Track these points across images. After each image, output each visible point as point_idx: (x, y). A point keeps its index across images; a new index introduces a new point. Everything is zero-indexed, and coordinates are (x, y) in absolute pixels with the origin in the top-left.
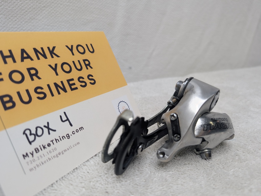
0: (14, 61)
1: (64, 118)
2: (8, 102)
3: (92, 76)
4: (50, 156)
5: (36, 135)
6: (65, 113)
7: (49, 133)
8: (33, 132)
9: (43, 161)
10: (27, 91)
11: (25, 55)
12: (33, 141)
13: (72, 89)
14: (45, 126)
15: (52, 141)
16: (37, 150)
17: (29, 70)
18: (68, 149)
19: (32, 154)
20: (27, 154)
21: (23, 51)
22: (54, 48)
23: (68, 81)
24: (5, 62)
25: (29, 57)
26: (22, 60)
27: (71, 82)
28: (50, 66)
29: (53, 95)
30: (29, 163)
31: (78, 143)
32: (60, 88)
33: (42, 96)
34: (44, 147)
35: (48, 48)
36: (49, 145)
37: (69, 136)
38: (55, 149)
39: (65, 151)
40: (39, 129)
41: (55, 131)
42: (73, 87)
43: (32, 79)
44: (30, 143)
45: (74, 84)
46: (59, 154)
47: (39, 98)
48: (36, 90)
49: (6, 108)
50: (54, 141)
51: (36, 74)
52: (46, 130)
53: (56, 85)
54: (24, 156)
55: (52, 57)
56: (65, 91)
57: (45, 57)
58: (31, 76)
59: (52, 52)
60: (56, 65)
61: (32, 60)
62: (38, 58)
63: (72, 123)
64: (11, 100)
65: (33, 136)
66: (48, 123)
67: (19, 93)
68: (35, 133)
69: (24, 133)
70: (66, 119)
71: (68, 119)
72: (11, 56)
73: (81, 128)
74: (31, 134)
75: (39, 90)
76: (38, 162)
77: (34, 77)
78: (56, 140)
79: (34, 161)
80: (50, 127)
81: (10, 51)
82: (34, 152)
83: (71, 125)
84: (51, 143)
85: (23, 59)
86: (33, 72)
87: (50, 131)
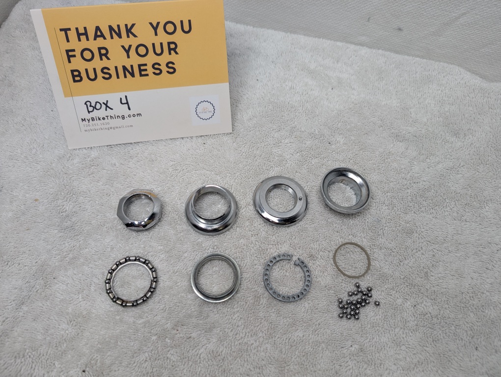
0: (88, 39)
1: (124, 101)
2: (77, 76)
3: (173, 63)
4: (103, 127)
5: (95, 108)
6: (126, 96)
7: (106, 110)
8: (93, 105)
9: (96, 128)
10: (95, 69)
11: (99, 33)
12: (91, 112)
13: (141, 75)
14: (104, 103)
15: (107, 116)
16: (93, 119)
17: (100, 49)
18: (120, 127)
19: (89, 121)
20: (85, 119)
21: (98, 28)
22: (133, 25)
23: (140, 66)
24: (80, 40)
25: (102, 36)
26: (95, 39)
27: (142, 68)
28: (123, 47)
29: (118, 77)
30: (86, 126)
31: (131, 126)
32: (128, 71)
33: (107, 76)
34: (99, 119)
35: (126, 25)
36: (104, 119)
37: (124, 118)
38: (108, 123)
39: (117, 127)
40: (98, 104)
41: (112, 109)
42: (143, 73)
43: (101, 59)
44: (89, 112)
45: (146, 70)
46: (111, 128)
47: (104, 78)
48: (102, 70)
49: (75, 81)
50: (109, 118)
51: (106, 55)
52: (104, 106)
53: (124, 68)
54: (82, 119)
55: (128, 36)
56: (133, 75)
57: (120, 36)
58: (101, 55)
59: (129, 31)
60: (130, 46)
61: (105, 38)
62: (112, 38)
63: (130, 107)
64: (79, 75)
65: (92, 108)
66: (107, 101)
67: (86, 70)
68: (94, 106)
69: (85, 104)
70: (126, 102)
71: (127, 103)
72: (86, 34)
73: (139, 115)
74: (91, 106)
75: (105, 71)
76: (92, 128)
77: (104, 57)
78: (111, 117)
79: (89, 125)
80: (108, 105)
81: (85, 28)
82: (91, 120)
83: (129, 109)
84: (106, 118)
85: (96, 37)
86: (103, 52)
87: (107, 108)
